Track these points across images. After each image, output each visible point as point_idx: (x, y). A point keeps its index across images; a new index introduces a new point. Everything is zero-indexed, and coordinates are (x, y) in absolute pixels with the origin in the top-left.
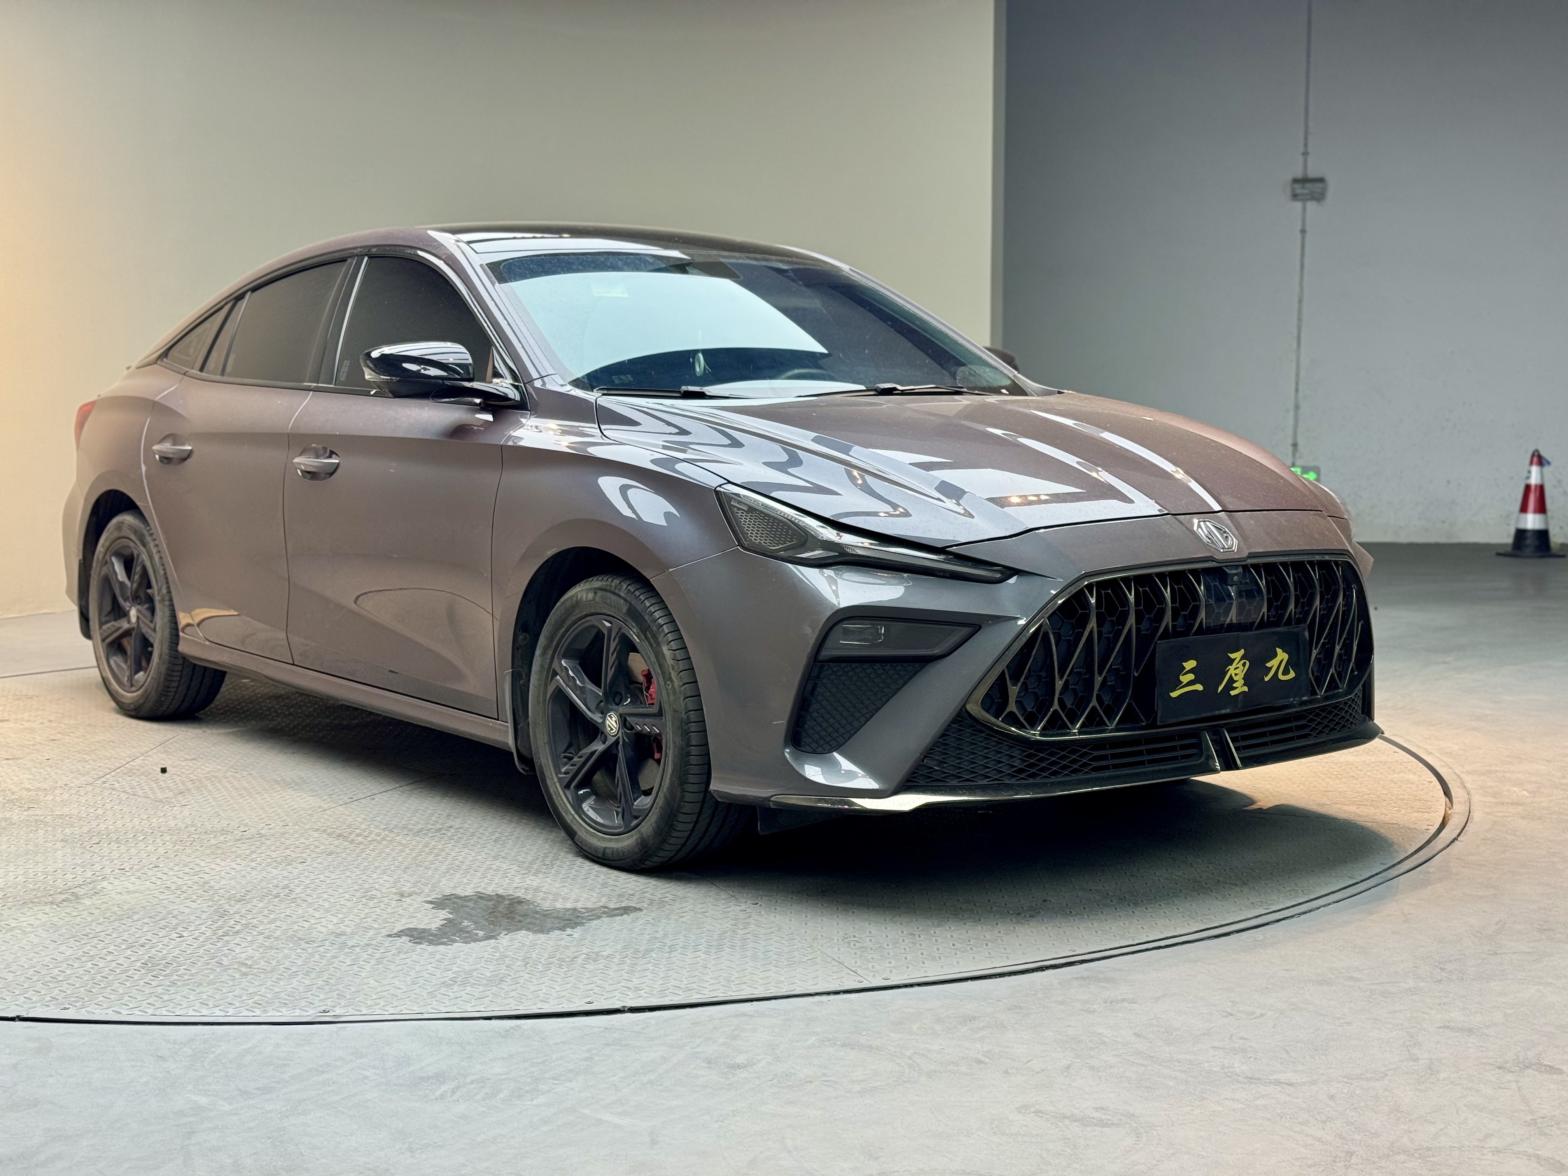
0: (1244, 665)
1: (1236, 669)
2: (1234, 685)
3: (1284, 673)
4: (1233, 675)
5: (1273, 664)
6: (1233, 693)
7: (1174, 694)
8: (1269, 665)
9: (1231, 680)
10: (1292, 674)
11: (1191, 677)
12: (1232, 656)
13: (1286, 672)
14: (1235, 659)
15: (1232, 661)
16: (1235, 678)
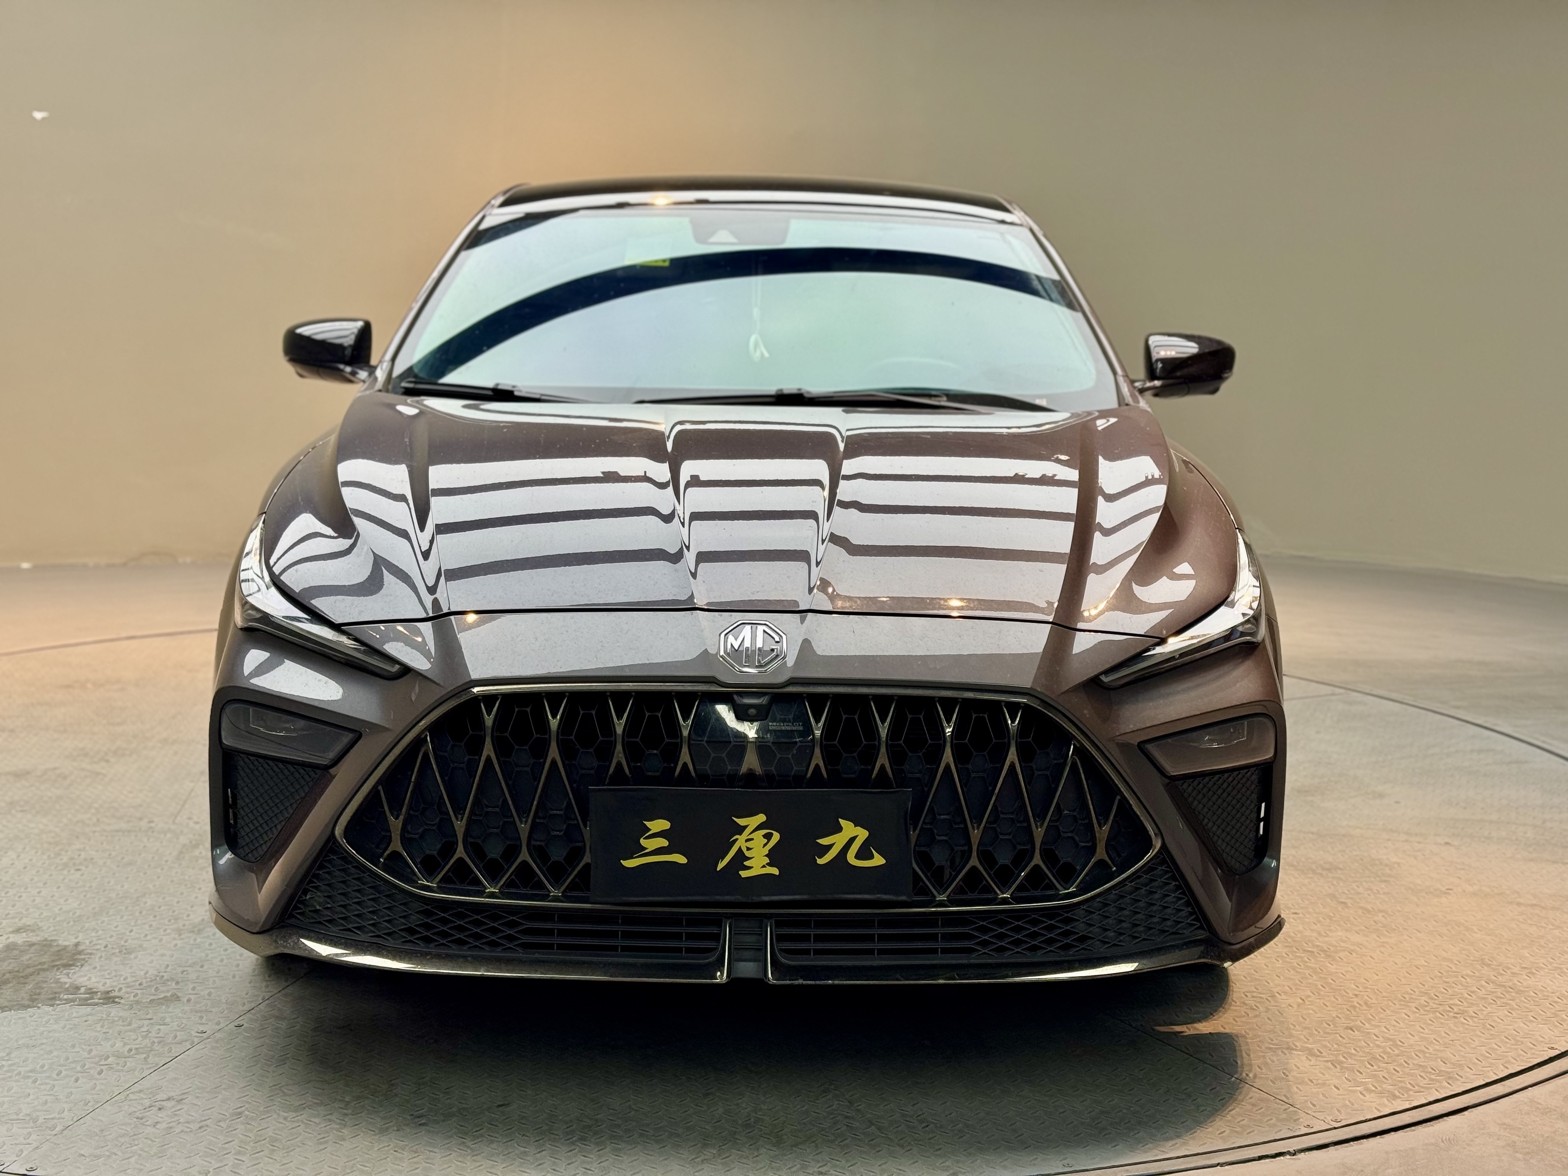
0: (768, 837)
1: (747, 840)
2: (746, 863)
3: (859, 856)
4: (744, 850)
5: (837, 841)
6: (744, 874)
7: (630, 864)
8: (824, 841)
9: (741, 857)
10: (878, 860)
11: (663, 842)
12: (741, 822)
13: (863, 854)
14: (745, 827)
15: (741, 829)
16: (747, 854)
